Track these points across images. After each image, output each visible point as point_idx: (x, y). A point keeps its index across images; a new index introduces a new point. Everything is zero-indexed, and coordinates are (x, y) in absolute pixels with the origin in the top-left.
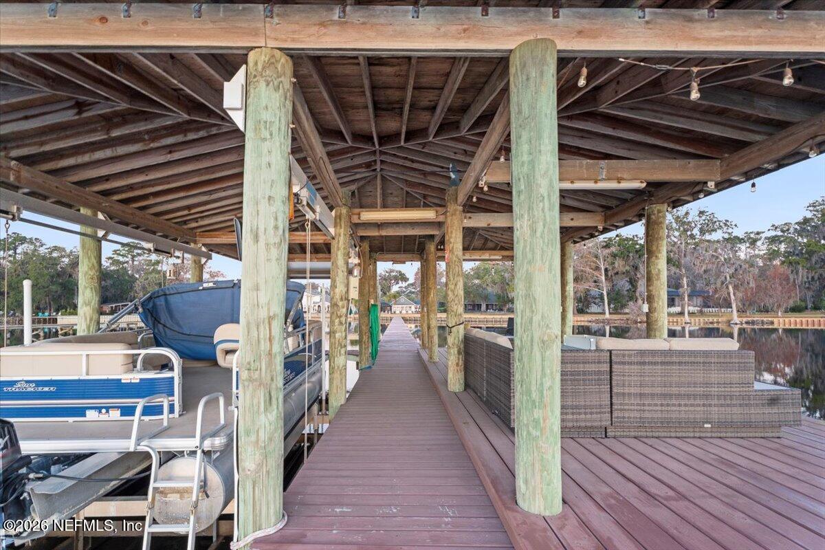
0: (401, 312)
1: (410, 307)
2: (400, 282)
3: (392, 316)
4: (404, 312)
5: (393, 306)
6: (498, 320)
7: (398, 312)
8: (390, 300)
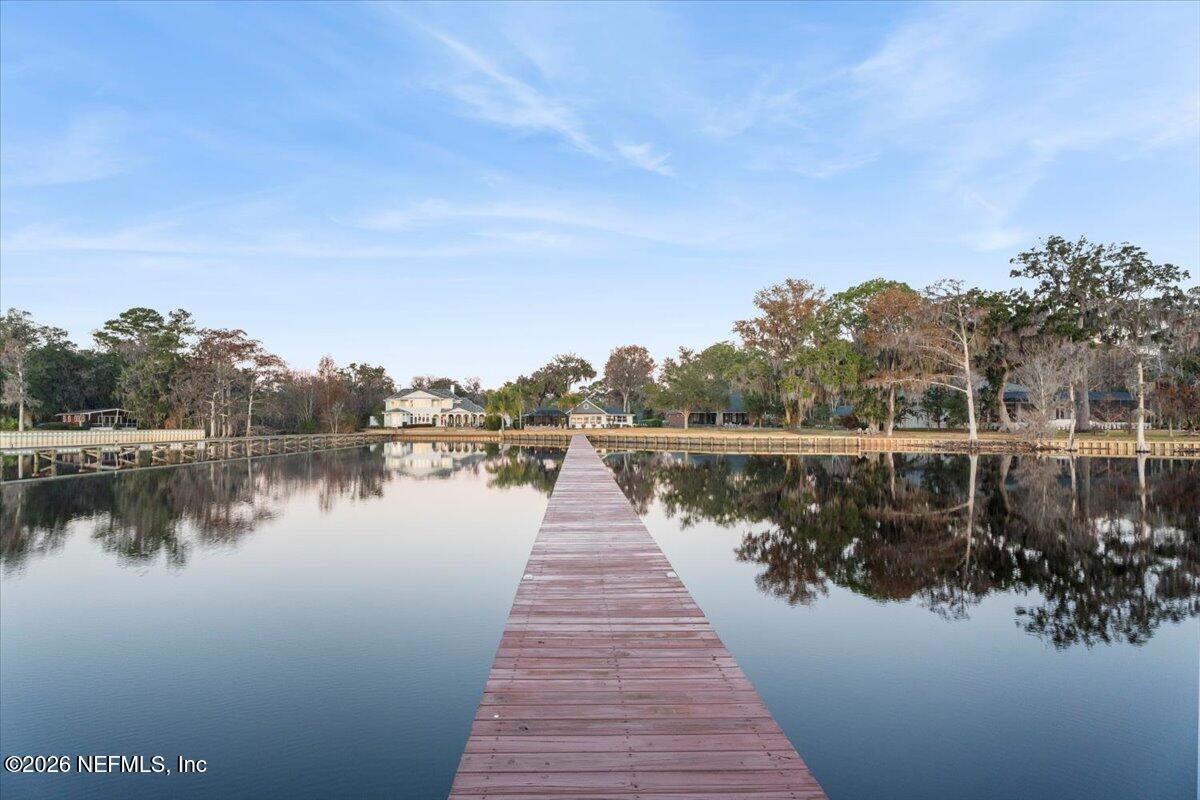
0: (583, 426)
1: (599, 418)
2: (583, 378)
3: (569, 433)
4: (589, 426)
5: (571, 416)
6: (763, 442)
7: (578, 426)
8: (566, 407)
